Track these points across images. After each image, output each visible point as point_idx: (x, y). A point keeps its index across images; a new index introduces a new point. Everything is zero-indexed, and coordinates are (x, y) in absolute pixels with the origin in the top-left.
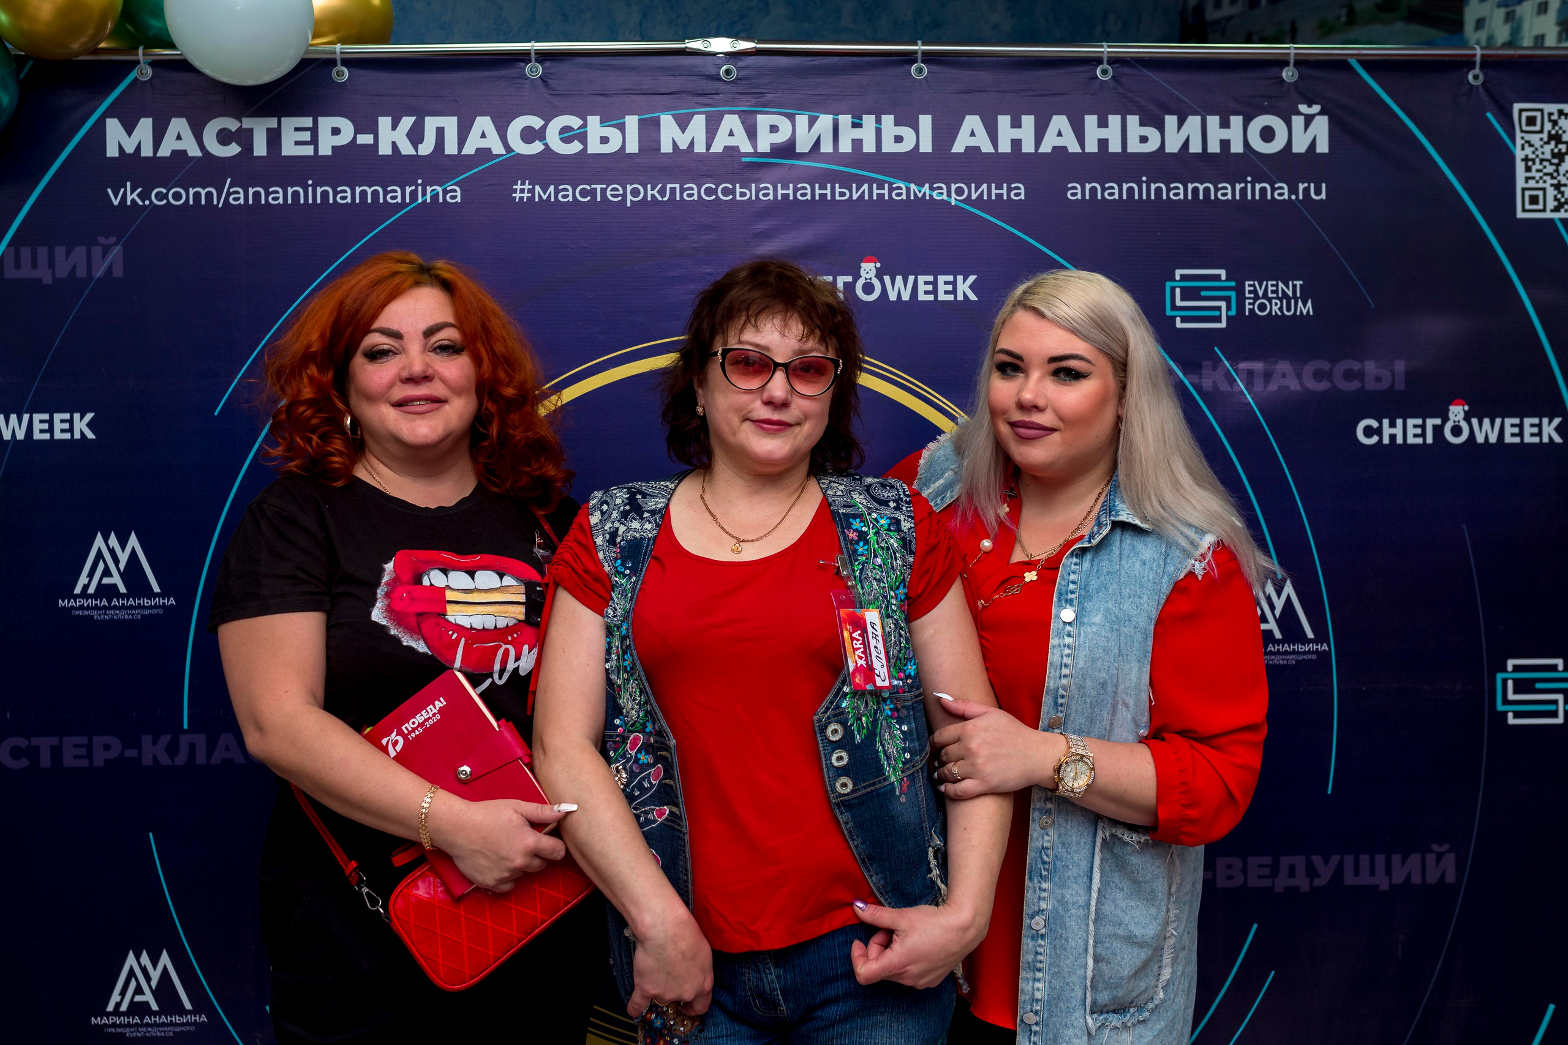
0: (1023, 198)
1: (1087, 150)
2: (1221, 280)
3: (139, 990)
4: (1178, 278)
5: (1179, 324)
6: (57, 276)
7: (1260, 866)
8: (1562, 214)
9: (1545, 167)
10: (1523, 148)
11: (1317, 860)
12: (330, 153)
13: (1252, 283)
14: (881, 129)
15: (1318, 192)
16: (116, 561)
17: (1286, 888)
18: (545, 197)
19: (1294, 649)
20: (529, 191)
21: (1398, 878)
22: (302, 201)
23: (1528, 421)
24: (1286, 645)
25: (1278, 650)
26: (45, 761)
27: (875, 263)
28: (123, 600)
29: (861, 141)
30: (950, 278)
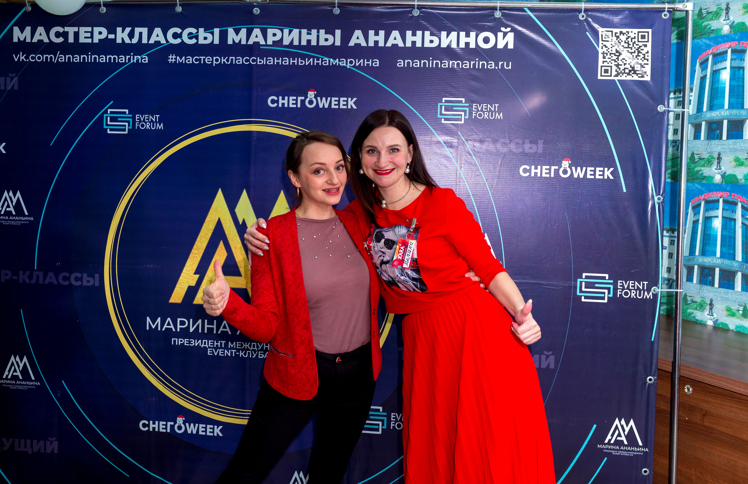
0: (378, 66)
1: (407, 46)
2: (462, 103)
3: (15, 371)
4: (443, 101)
5: (443, 122)
8: (619, 78)
9: (612, 57)
10: (602, 48)
12: (97, 42)
13: (476, 104)
14: (319, 35)
15: (508, 66)
16: (12, 202)
18: (181, 61)
20: (175, 59)
22: (86, 61)
23: (598, 169)
27: (314, 92)
28: (14, 217)
29: (310, 40)
30: (345, 99)
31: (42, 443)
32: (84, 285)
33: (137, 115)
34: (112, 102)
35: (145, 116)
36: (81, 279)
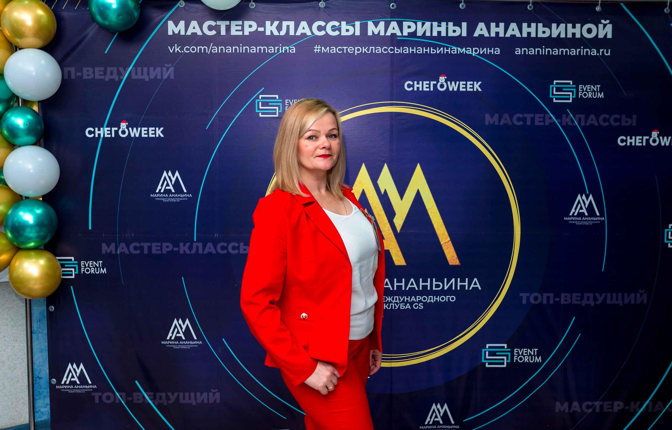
0: (499, 54)
1: (523, 36)
2: (570, 85)
3: (178, 332)
4: (555, 83)
5: (555, 101)
6: (150, 78)
7: (577, 296)
11: (597, 295)
12: (248, 34)
13: (582, 86)
14: (448, 27)
15: (607, 53)
16: (171, 181)
17: (586, 305)
18: (325, 51)
19: (592, 219)
20: (320, 49)
21: (626, 301)
22: (238, 52)
24: (589, 218)
25: (586, 219)
26: (146, 251)
27: (445, 77)
28: (173, 194)
29: (440, 32)
30: (472, 83)
31: (205, 394)
32: (241, 253)
33: (286, 100)
34: (263, 88)
35: (294, 101)
36: (238, 248)
